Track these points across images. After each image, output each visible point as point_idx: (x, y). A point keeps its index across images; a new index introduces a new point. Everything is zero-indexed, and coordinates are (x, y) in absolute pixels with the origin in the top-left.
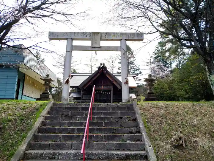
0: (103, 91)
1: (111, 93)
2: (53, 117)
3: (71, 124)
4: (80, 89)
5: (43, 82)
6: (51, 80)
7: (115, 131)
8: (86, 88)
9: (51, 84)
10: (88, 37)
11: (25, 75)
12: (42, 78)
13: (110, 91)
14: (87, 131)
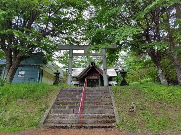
0: (94, 80)
1: (99, 81)
2: (62, 96)
3: (73, 100)
4: (78, 78)
5: (55, 75)
6: (59, 74)
7: (97, 104)
8: (82, 78)
9: (59, 76)
10: (82, 48)
11: (43, 70)
12: (54, 72)
13: (98, 79)
14: (82, 103)
